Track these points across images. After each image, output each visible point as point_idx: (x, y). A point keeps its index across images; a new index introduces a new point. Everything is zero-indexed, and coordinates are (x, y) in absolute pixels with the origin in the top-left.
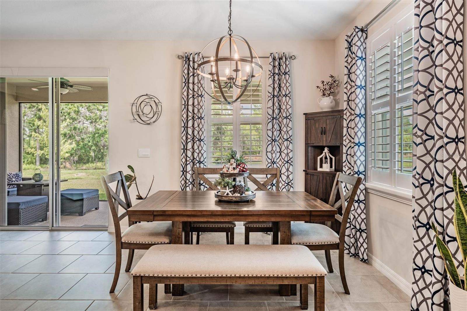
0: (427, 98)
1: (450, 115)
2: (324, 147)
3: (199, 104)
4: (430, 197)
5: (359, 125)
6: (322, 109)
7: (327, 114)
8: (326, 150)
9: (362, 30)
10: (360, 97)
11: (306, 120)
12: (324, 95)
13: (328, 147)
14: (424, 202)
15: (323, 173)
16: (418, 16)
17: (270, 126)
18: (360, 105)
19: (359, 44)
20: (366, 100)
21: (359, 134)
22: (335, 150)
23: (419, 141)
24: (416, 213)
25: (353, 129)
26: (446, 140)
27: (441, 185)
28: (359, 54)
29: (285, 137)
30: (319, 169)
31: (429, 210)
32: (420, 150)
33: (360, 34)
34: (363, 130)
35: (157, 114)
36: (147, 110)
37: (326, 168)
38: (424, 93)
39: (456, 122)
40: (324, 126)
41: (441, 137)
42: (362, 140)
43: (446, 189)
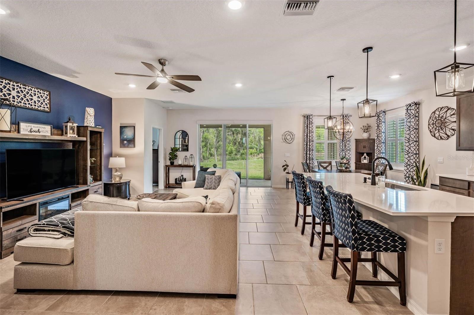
0: (409, 142)
1: (414, 147)
2: (364, 153)
3: (312, 135)
4: (409, 169)
5: (383, 146)
6: (363, 138)
7: (366, 140)
8: (365, 154)
9: (384, 112)
10: (383, 136)
11: (356, 141)
12: (364, 132)
13: (366, 153)
14: (408, 171)
15: (364, 164)
16: (406, 118)
17: (341, 144)
18: (383, 139)
19: (383, 117)
20: (385, 137)
21: (383, 149)
22: (370, 155)
23: (406, 153)
24: (405, 174)
25: (380, 147)
27: (412, 166)
28: (383, 121)
29: (348, 149)
30: (362, 162)
31: (409, 173)
32: (407, 156)
33: (383, 113)
34: (384, 148)
35: (293, 139)
36: (288, 137)
37: (365, 161)
38: (408, 140)
39: (416, 149)
40: (365, 144)
41: (412, 153)
42: (384, 152)
43: (413, 167)
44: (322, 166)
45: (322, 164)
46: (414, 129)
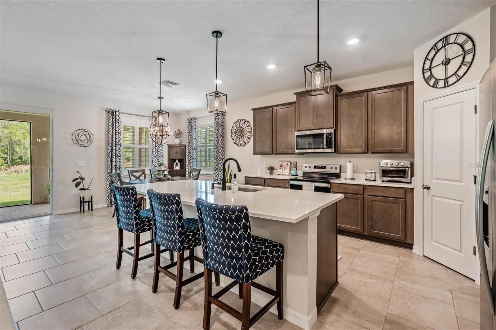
0: (217, 148)
1: (222, 153)
2: (176, 159)
3: (119, 137)
4: (217, 173)
5: (194, 152)
6: (175, 143)
7: (179, 146)
8: (177, 161)
9: (195, 119)
10: (195, 142)
11: (168, 147)
12: (176, 137)
13: (178, 159)
14: (216, 174)
15: (176, 170)
16: (215, 126)
17: (154, 150)
18: (194, 145)
19: (194, 123)
21: (194, 155)
22: (182, 161)
23: (215, 159)
24: (214, 177)
25: (192, 153)
26: (221, 159)
27: (220, 169)
28: (194, 127)
29: (161, 155)
30: (174, 169)
31: (217, 176)
32: (215, 161)
33: (194, 120)
35: (90, 141)
36: (83, 138)
37: (177, 168)
38: (216, 146)
39: (223, 155)
40: (177, 151)
41: (220, 158)
42: (195, 157)
43: (221, 170)
44: (134, 176)
45: (134, 174)
46: (221, 136)
